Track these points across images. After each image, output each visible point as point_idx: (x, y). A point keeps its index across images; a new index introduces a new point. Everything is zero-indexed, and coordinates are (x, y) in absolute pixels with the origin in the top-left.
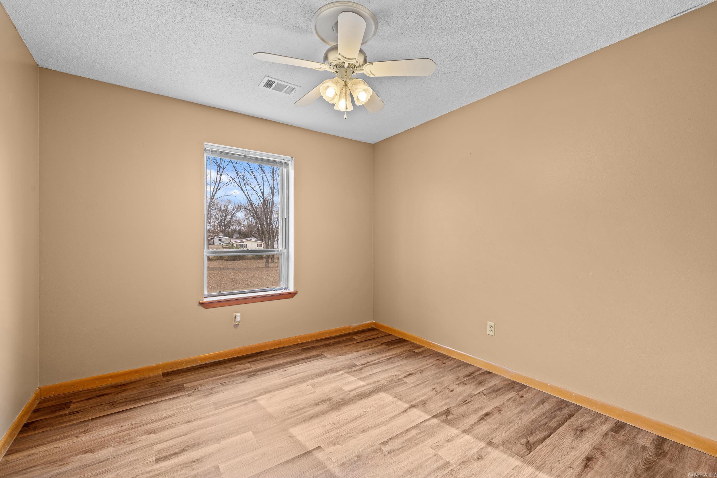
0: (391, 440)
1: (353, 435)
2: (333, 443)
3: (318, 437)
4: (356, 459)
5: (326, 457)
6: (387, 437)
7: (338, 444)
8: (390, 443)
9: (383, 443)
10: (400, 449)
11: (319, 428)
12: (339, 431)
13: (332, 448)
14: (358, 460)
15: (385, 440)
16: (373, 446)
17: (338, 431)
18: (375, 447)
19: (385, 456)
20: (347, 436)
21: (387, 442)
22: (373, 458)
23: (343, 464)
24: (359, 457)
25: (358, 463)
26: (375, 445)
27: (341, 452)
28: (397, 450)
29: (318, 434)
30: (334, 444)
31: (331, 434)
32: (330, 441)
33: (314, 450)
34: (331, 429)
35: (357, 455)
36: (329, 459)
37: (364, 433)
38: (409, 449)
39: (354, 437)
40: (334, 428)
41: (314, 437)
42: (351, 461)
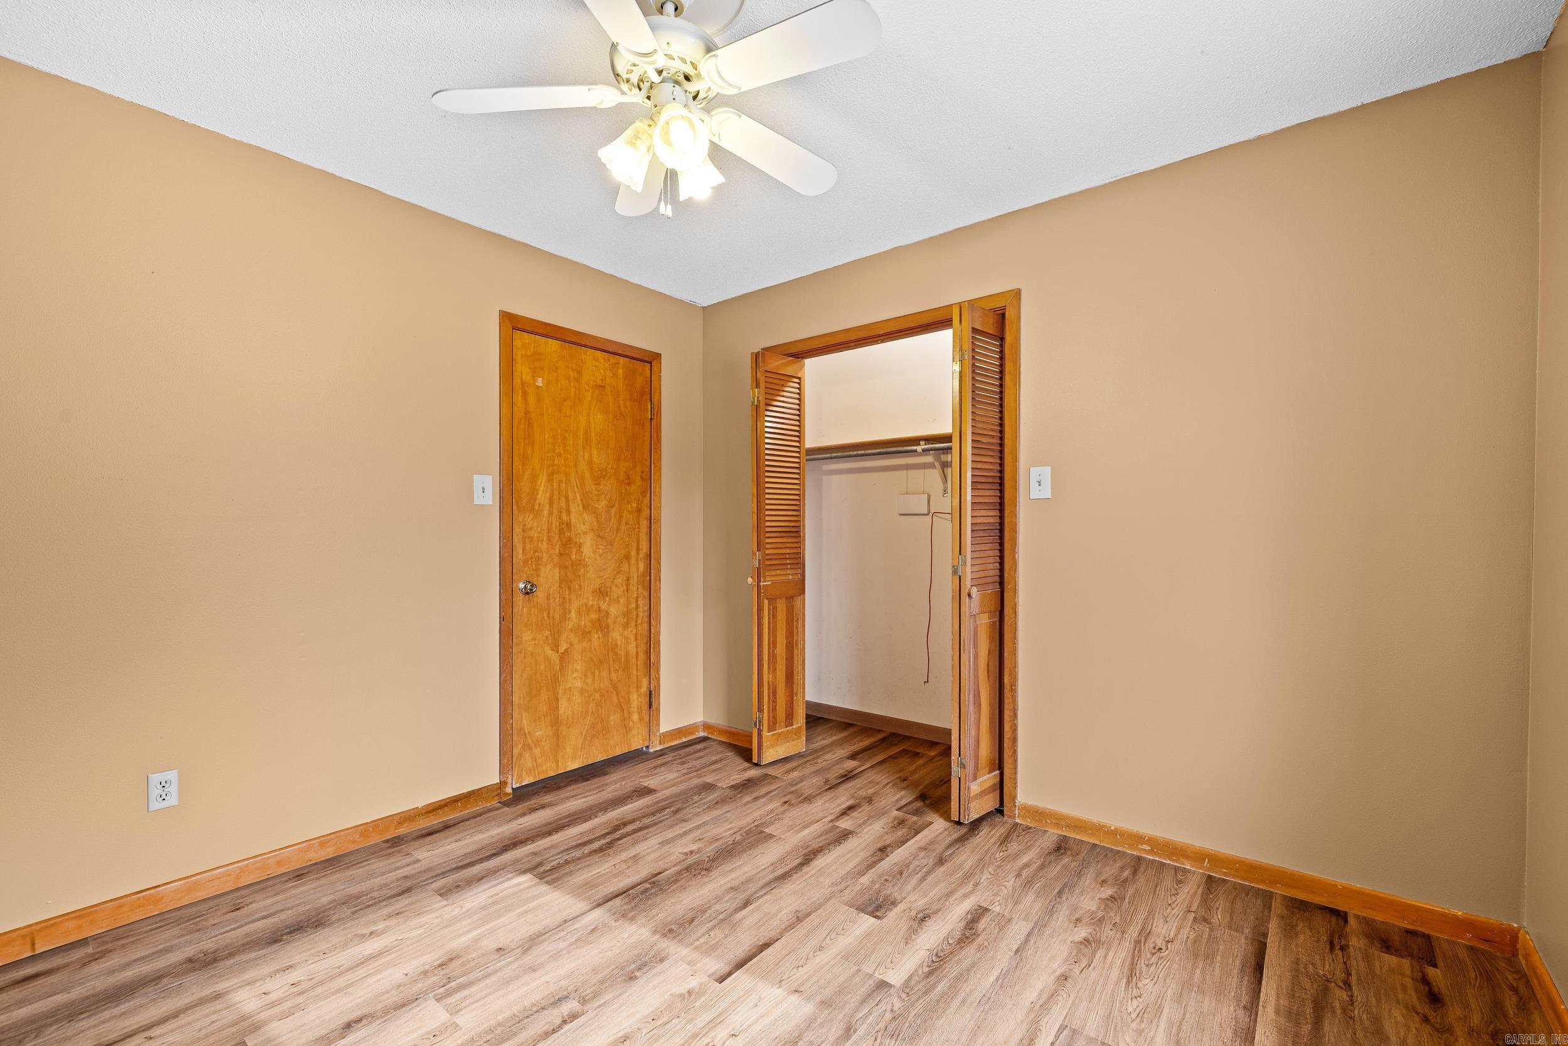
0: (554, 1030)
1: (650, 1022)
2: (693, 996)
3: (733, 1002)
4: (638, 974)
5: (699, 965)
6: (562, 1035)
7: (682, 996)
8: (558, 1021)
9: (574, 1016)
10: (537, 1012)
11: (744, 1027)
12: (688, 1027)
13: (693, 983)
14: (632, 973)
15: (566, 1027)
16: (599, 1006)
17: (691, 1028)
18: (596, 1005)
19: (576, 990)
20: (664, 1019)
21: (565, 1022)
22: (602, 982)
23: (662, 961)
24: (632, 978)
25: (633, 967)
26: (595, 1009)
27: (672, 980)
28: (543, 1009)
29: (739, 1009)
30: (690, 993)
31: (706, 1017)
32: (703, 999)
33: (730, 974)
34: (710, 1030)
35: (635, 982)
36: (691, 963)
37: (621, 1034)
38: (514, 1015)
39: (647, 1020)
40: (704, 1036)
41: (744, 1001)
42: (647, 968)
